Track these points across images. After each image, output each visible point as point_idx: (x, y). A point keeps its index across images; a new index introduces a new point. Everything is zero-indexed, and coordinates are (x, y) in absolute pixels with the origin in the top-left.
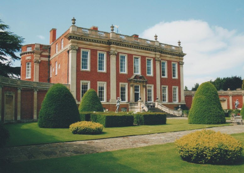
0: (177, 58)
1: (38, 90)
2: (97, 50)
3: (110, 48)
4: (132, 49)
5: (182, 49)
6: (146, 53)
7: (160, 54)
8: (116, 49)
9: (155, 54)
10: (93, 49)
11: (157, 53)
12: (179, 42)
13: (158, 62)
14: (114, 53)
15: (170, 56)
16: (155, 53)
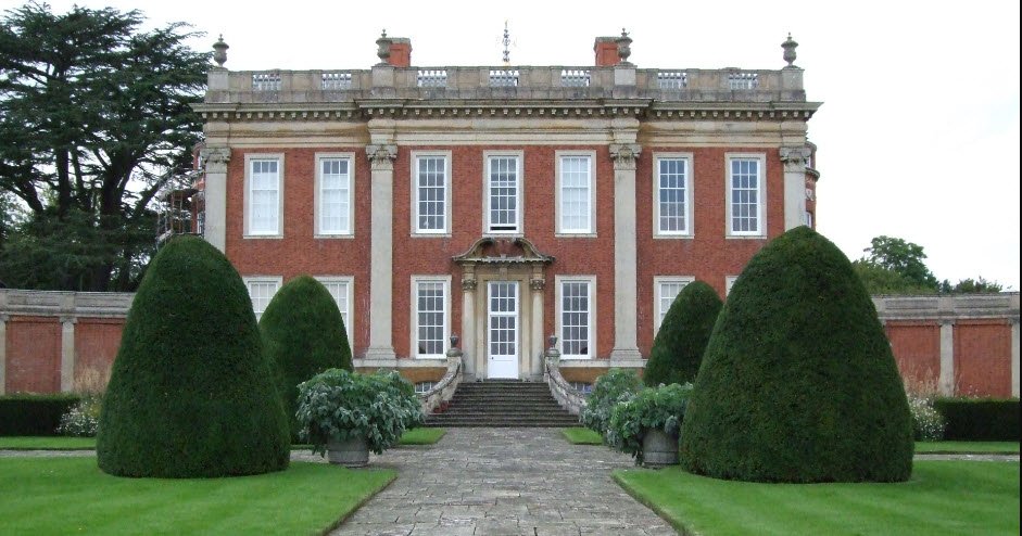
0: (758, 132)
1: (75, 320)
2: (312, 151)
3: (366, 133)
4: (475, 123)
5: (799, 80)
6: (556, 130)
7: (635, 123)
8: (391, 137)
9: (611, 131)
10: (296, 149)
11: (618, 123)
12: (790, 46)
13: (624, 165)
14: (382, 154)
15: (709, 125)
16: (605, 123)
